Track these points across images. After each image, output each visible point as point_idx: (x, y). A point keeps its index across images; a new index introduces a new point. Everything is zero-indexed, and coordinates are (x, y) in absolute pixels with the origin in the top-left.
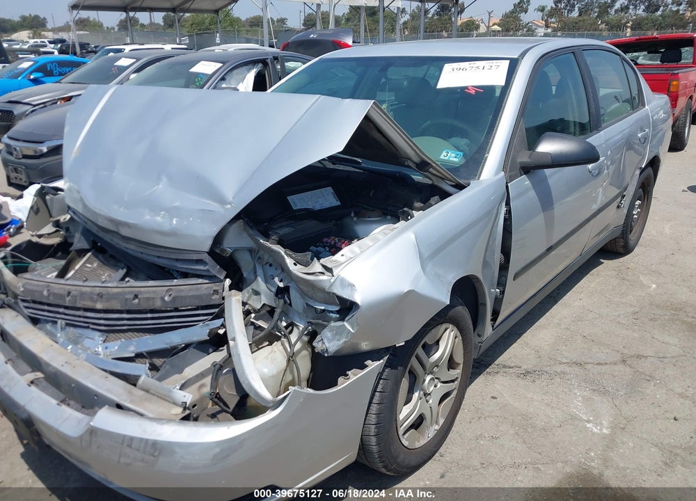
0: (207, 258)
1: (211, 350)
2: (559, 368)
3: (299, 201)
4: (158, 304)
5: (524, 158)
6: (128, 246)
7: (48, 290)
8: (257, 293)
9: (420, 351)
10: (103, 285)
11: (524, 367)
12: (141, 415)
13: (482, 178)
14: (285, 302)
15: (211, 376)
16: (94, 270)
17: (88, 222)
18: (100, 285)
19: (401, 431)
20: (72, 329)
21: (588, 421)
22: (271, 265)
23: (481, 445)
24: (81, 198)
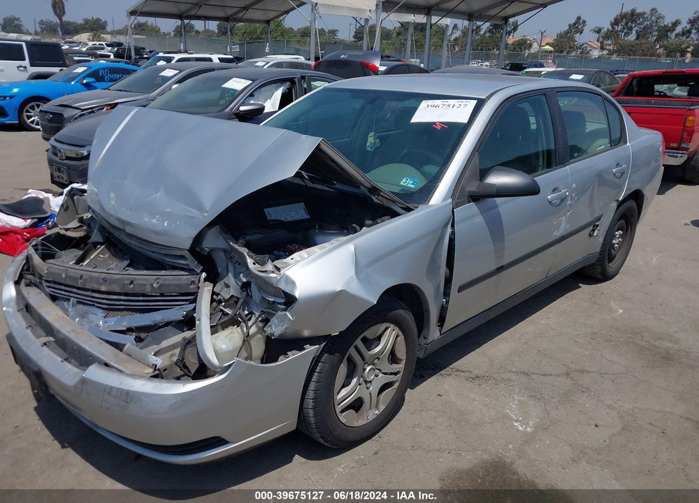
0: (187, 254)
1: (185, 329)
2: (506, 376)
3: (275, 213)
4: (148, 290)
5: (473, 187)
6: (131, 242)
7: (66, 274)
8: (227, 286)
9: (359, 342)
10: (108, 272)
11: (476, 372)
12: (121, 372)
13: (431, 203)
14: (248, 294)
15: (179, 349)
16: (105, 260)
17: (102, 220)
18: (106, 271)
19: (338, 409)
20: (81, 306)
21: (517, 421)
22: (239, 264)
23: (417, 432)
24: (99, 200)
